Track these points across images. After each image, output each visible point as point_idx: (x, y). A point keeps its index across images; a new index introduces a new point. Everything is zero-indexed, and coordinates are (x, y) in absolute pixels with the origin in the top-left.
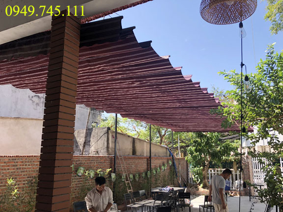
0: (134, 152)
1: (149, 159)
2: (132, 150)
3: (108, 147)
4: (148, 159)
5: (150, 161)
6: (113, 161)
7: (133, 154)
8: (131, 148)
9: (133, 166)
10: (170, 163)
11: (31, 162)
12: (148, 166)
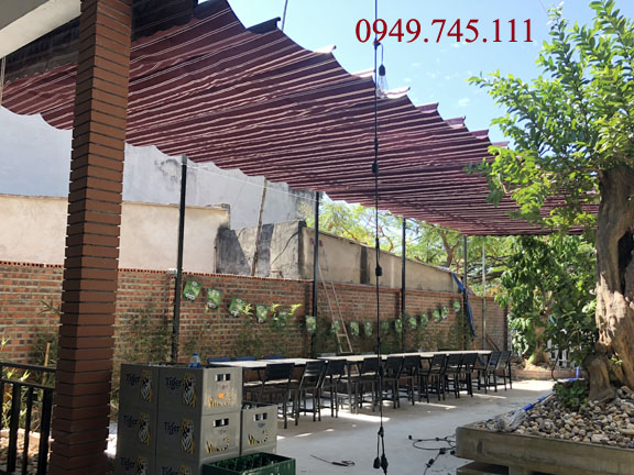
0: (364, 278)
1: (401, 294)
2: (358, 273)
3: (300, 263)
4: (397, 294)
5: (403, 297)
6: (311, 293)
7: (362, 282)
8: (359, 268)
9: (360, 306)
10: (457, 305)
11: (133, 281)
12: (397, 308)
